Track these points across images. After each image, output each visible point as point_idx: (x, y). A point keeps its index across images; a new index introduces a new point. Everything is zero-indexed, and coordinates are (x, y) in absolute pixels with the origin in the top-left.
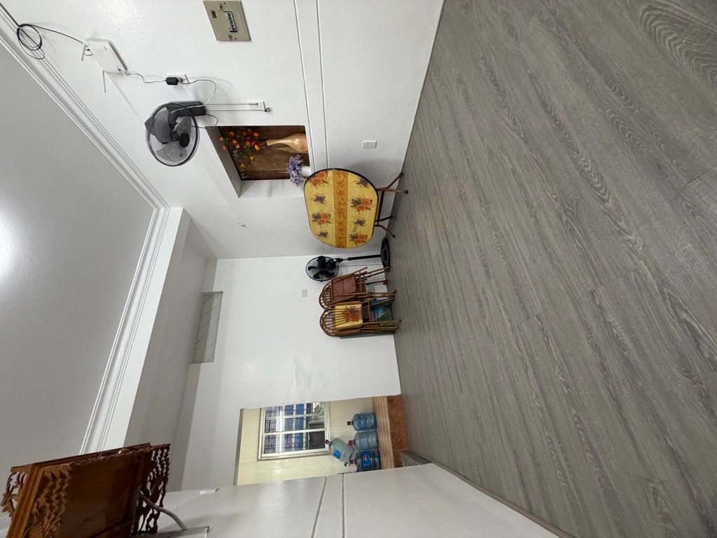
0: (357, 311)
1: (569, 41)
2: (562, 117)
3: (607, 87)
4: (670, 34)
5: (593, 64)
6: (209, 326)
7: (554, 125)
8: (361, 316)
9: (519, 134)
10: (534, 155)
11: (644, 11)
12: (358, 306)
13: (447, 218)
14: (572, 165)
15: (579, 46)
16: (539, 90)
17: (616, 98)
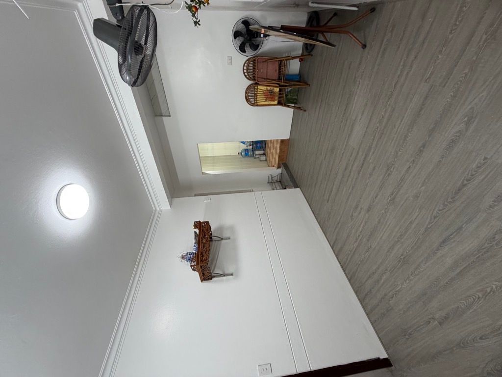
0: (275, 93)
1: (475, 257)
2: (439, 254)
3: (450, 278)
4: (466, 303)
5: (461, 271)
6: (154, 85)
7: (434, 249)
8: (277, 99)
9: (429, 223)
10: (421, 237)
11: (478, 295)
12: (277, 90)
13: (373, 153)
14: (420, 261)
15: (472, 264)
16: (452, 236)
17: (445, 282)
